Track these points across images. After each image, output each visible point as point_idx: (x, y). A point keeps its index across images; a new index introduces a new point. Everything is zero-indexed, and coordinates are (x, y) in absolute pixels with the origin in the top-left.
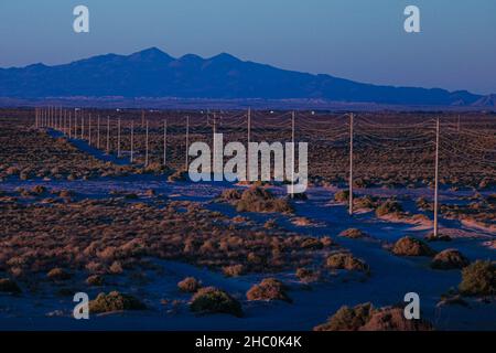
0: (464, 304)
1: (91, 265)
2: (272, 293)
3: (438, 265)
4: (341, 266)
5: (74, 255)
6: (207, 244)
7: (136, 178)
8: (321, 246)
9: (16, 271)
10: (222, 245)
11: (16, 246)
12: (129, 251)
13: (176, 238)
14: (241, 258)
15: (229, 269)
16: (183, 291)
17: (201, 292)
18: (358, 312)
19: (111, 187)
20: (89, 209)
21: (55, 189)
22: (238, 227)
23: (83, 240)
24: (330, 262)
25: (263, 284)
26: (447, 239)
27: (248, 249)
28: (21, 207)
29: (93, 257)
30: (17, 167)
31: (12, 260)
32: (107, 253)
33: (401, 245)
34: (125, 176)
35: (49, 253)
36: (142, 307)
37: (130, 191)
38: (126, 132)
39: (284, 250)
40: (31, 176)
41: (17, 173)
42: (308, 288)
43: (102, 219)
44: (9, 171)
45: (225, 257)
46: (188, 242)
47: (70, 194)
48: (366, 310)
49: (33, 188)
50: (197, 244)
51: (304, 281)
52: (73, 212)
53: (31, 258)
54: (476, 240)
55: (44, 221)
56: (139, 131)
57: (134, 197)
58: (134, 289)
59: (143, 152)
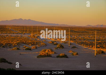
0: (57, 49)
1: (13, 44)
2: (35, 48)
3: (54, 44)
4: (43, 45)
5: (11, 43)
6: (27, 42)
7: (19, 34)
8: (41, 42)
9: (4, 45)
10: (29, 42)
11: (4, 42)
12: (18, 43)
13: (23, 41)
14: (31, 44)
15: (30, 45)
16: (24, 47)
17: (26, 48)
18: (45, 50)
19: (16, 35)
20: (13, 37)
21: (9, 35)
22: (31, 40)
23: (12, 41)
24: (42, 44)
25: (34, 46)
26: (55, 41)
27: (32, 42)
28: (5, 37)
29: (13, 43)
30: (4, 32)
31: (4, 44)
32: (15, 43)
33: (50, 42)
34: (17, 34)
35: (8, 43)
36: (19, 49)
37: (18, 35)
38: (17, 28)
39: (36, 42)
40: (6, 33)
41: (4, 33)
42: (39, 47)
43: (14, 39)
44: (3, 33)
45: (29, 43)
46: (25, 41)
47: (11, 36)
48: (46, 50)
49: (6, 35)
50: (26, 42)
51: (38, 46)
52: (11, 38)
53: (6, 43)
54: (59, 41)
55: (7, 39)
56: (19, 28)
57: (18, 36)
58: (18, 47)
59: (19, 31)
